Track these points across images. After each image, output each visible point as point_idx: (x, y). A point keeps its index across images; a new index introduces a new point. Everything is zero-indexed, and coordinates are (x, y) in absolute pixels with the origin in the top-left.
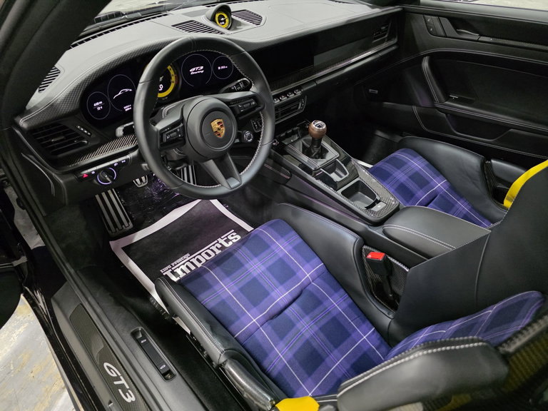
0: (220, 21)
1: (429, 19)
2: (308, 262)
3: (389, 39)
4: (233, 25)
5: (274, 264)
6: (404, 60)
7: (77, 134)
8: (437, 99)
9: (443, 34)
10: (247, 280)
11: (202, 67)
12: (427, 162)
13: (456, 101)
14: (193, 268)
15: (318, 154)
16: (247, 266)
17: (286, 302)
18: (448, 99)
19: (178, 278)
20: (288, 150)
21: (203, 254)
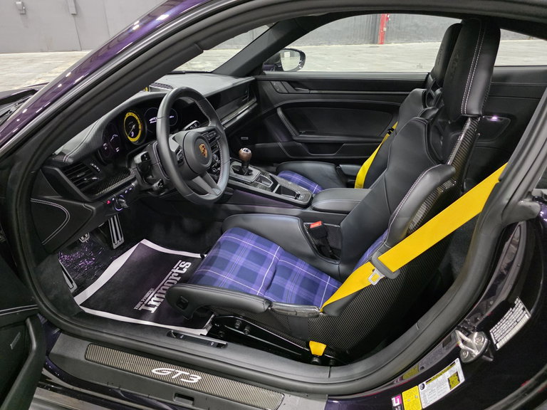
2: (269, 247)
3: (250, 99)
5: (249, 255)
8: (293, 134)
16: (231, 261)
18: (300, 133)
21: (165, 284)
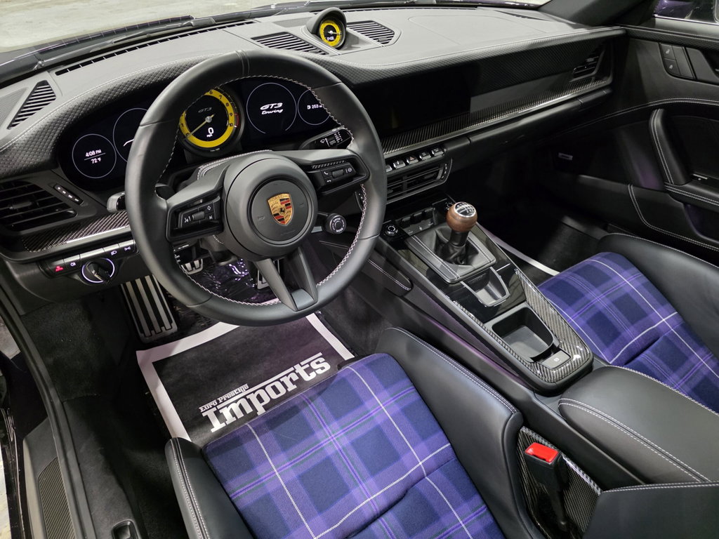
0: (327, 35)
1: (669, 50)
2: (424, 438)
3: (598, 78)
4: (347, 42)
5: (364, 437)
6: (620, 112)
7: (57, 200)
9: (690, 75)
10: (316, 460)
11: (280, 105)
12: (645, 280)
13: (703, 184)
14: (249, 410)
15: (460, 255)
16: (319, 434)
17: (376, 508)
18: (690, 179)
19: (223, 425)
20: (411, 245)
21: (269, 389)
